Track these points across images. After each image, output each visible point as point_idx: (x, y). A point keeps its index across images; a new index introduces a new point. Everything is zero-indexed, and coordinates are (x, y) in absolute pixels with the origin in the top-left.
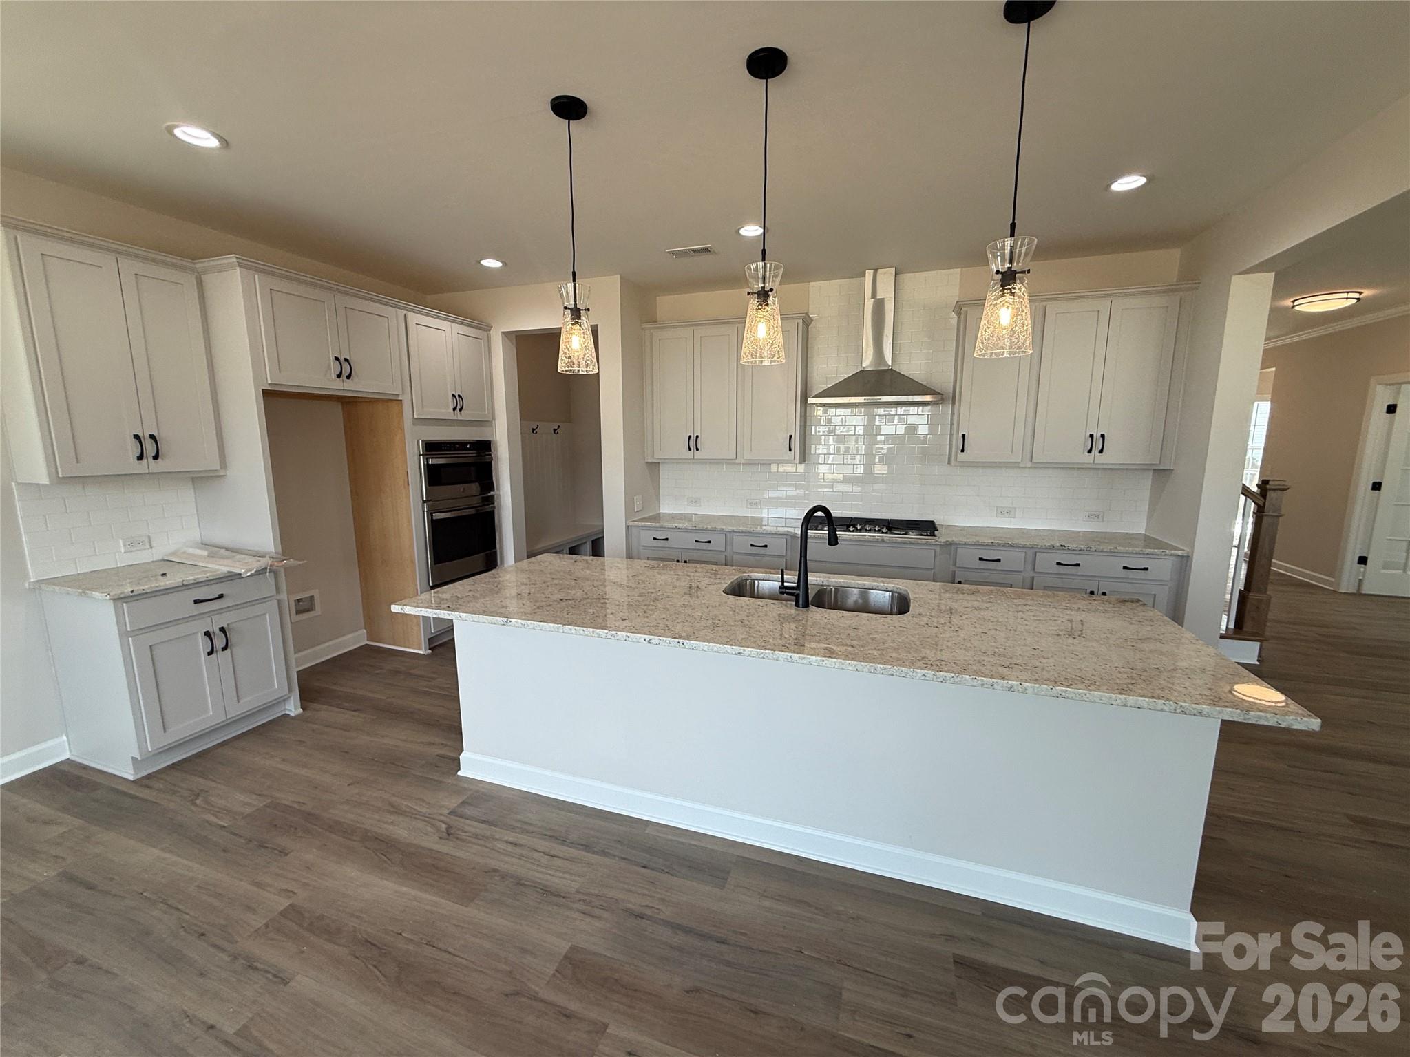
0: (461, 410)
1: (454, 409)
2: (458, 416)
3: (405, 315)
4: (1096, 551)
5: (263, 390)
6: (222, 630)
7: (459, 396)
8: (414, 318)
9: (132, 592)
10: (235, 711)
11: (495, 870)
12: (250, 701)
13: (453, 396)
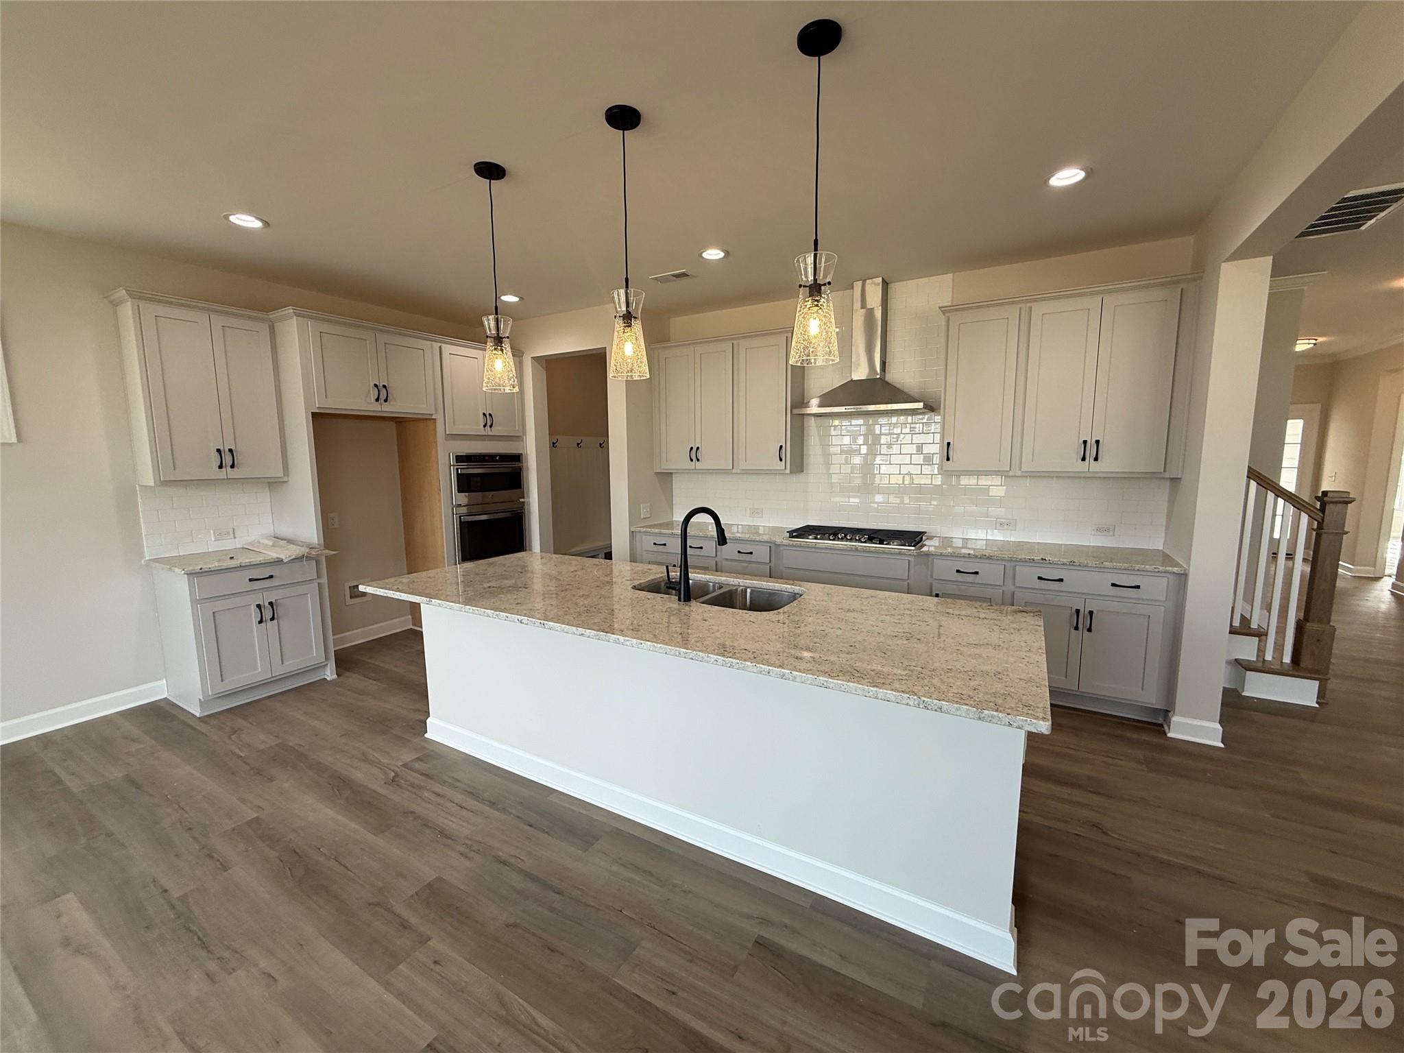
0: (491, 426)
1: (485, 426)
2: (488, 431)
3: (440, 347)
4: (1079, 565)
5: (312, 413)
6: (271, 604)
7: (490, 415)
8: (447, 349)
9: (201, 569)
10: (279, 671)
11: (412, 813)
12: (291, 665)
13: (484, 414)
